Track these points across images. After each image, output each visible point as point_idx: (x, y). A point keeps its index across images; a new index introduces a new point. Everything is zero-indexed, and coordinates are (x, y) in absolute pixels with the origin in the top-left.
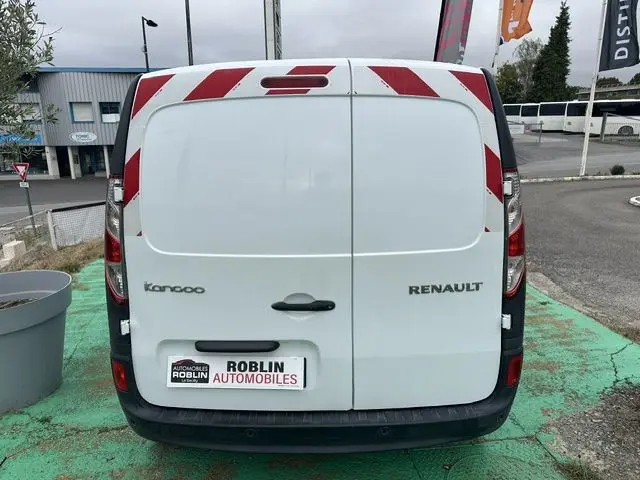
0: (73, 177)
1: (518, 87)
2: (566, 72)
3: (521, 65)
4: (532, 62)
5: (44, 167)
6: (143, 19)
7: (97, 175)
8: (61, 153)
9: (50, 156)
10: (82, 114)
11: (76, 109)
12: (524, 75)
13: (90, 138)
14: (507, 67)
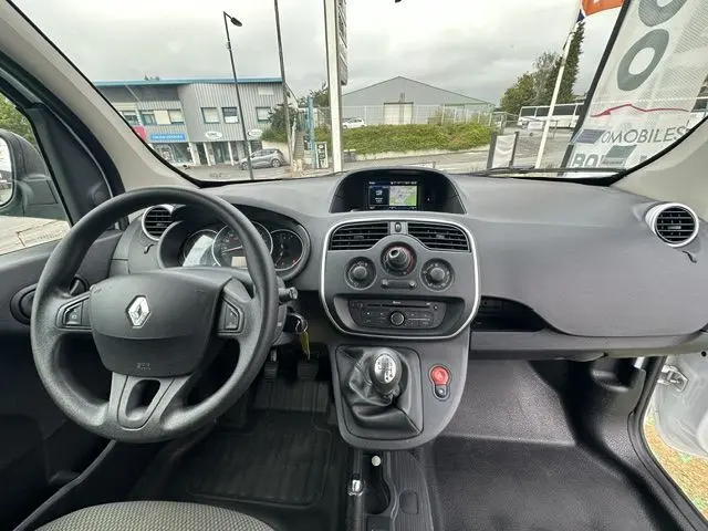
0: (209, 164)
1: (532, 94)
2: (574, 80)
3: (537, 76)
4: (547, 72)
5: (189, 158)
6: (225, 14)
7: (226, 162)
8: (200, 147)
9: (192, 149)
10: (212, 117)
11: (206, 113)
12: (538, 84)
13: (219, 137)
14: (526, 77)
